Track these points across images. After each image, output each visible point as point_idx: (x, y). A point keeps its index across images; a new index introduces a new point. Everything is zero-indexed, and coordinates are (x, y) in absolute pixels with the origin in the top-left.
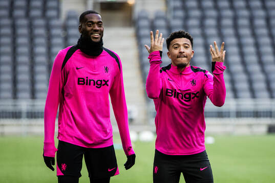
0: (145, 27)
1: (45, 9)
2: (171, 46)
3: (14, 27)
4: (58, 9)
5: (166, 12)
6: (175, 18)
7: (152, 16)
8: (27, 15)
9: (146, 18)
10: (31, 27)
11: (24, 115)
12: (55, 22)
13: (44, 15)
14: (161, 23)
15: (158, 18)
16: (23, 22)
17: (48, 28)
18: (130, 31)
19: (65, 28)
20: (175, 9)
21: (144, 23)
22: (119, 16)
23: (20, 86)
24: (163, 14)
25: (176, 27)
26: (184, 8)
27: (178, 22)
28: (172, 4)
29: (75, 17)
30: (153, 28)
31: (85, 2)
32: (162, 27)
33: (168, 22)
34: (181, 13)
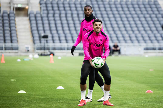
0: (33, 17)
2: (94, 25)
5: (41, 11)
6: (43, 13)
7: (35, 13)
9: (33, 13)
14: (38, 15)
15: (37, 13)
18: (27, 18)
19: (3, 17)
21: (32, 15)
22: (23, 12)
24: (39, 12)
25: (44, 17)
26: (47, 10)
27: (45, 15)
28: (42, 9)
29: (6, 13)
30: (36, 17)
31: (10, 7)
32: (39, 17)
33: (41, 15)
34: (46, 12)
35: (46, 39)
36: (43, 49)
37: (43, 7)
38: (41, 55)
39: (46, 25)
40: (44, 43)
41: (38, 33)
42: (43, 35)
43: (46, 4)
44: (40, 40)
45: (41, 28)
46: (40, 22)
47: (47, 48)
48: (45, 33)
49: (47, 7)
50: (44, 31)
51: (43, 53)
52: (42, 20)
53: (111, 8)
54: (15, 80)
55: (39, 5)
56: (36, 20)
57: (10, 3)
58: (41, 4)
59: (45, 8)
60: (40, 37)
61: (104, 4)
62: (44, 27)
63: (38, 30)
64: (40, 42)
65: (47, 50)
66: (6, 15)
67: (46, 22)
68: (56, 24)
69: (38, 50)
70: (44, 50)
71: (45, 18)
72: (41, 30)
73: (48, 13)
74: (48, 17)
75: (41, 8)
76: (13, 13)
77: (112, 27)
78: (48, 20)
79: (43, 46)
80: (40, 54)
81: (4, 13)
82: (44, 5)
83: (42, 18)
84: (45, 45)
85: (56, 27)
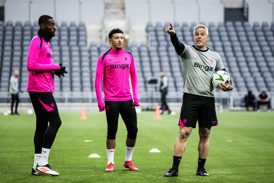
1: (78, 41)
3: (61, 51)
4: (86, 41)
5: (147, 43)
6: (151, 46)
7: (139, 45)
8: (68, 45)
9: (135, 46)
10: (70, 51)
11: (66, 100)
12: (83, 48)
13: (78, 45)
14: (144, 49)
15: (142, 46)
16: (66, 48)
17: (80, 51)
19: (90, 52)
20: (152, 41)
21: (134, 49)
23: (64, 84)
24: (145, 44)
25: (152, 51)
26: (157, 41)
27: (154, 49)
28: (150, 38)
29: (95, 46)
30: (139, 51)
31: (101, 37)
32: (144, 51)
33: (148, 48)
34: (155, 43)
35: (154, 85)
36: (150, 100)
37: (152, 36)
38: (147, 110)
39: (156, 64)
40: (152, 92)
41: (144, 77)
42: (149, 79)
43: (156, 31)
44: (146, 87)
45: (147, 69)
46: (146, 59)
47: (156, 99)
48: (153, 75)
49: (157, 36)
50: (152, 72)
51: (150, 108)
52: (149, 56)
53: (256, 36)
54: (92, 141)
55: (145, 33)
56: (140, 56)
57: (101, 31)
58: (147, 31)
59: (154, 38)
60: (145, 82)
61: (245, 31)
62: (151, 67)
63: (143, 72)
64: (146, 91)
65: (156, 102)
66: (95, 48)
67: (155, 59)
68: (170, 62)
69: (143, 102)
70: (152, 102)
71: (154, 54)
72: (147, 72)
73: (159, 46)
74: (158, 51)
75: (147, 37)
76: (105, 46)
77: (258, 66)
78: (159, 56)
79: (149, 96)
80: (145, 108)
81: (92, 46)
82: (153, 33)
83: (149, 52)
84: (152, 95)
85: (171, 66)
